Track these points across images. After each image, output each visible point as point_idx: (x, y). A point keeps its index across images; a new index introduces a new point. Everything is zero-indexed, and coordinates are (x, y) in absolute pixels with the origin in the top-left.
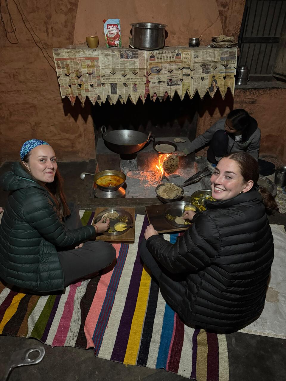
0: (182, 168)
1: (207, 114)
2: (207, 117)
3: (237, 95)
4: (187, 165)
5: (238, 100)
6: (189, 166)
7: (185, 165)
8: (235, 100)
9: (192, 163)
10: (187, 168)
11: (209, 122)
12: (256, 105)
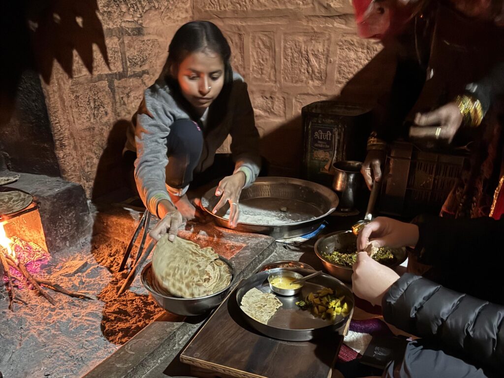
0: (68, 244)
1: (57, 69)
2: (64, 83)
3: (105, 12)
4: (77, 230)
5: (110, 27)
6: (84, 231)
7: (72, 232)
8: (105, 27)
9: (86, 218)
10: (79, 238)
11: (73, 97)
12: (146, 38)
